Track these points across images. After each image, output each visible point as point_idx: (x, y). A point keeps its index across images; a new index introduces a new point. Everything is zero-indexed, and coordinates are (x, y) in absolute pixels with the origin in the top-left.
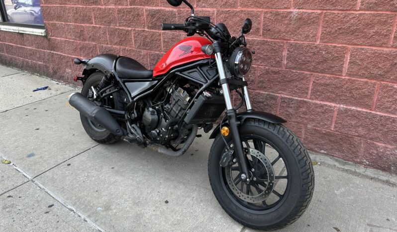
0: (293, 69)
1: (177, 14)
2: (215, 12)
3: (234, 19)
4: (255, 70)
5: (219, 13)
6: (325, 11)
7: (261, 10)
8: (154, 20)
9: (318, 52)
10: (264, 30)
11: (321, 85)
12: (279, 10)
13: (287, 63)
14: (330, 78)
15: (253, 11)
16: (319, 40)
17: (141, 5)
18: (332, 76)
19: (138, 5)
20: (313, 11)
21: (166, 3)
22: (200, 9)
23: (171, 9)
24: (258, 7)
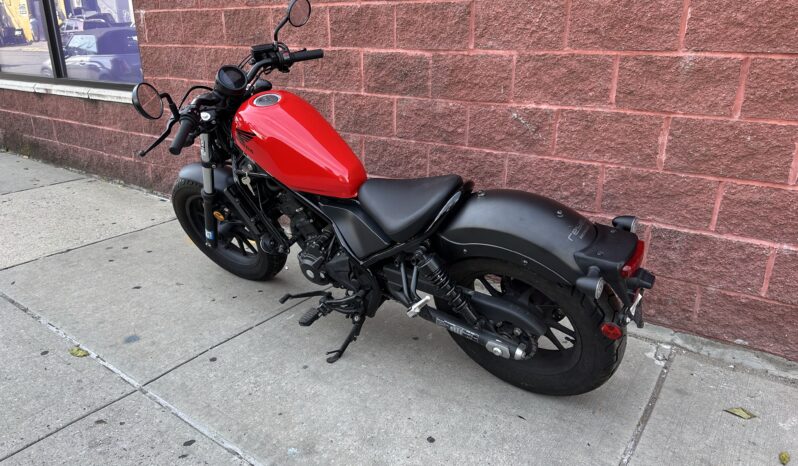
0: (681, 171)
1: (431, 62)
2: (514, 58)
3: (555, 72)
4: (597, 173)
5: (522, 60)
6: (753, 57)
7: (614, 53)
8: (381, 75)
9: (736, 137)
10: (620, 93)
11: (740, 203)
12: (654, 54)
13: (668, 159)
14: (760, 190)
15: (597, 56)
16: (739, 113)
17: (354, 45)
18: (765, 185)
19: (349, 45)
20: (728, 56)
21: (410, 40)
22: (481, 52)
23: (419, 53)
24: (609, 48)
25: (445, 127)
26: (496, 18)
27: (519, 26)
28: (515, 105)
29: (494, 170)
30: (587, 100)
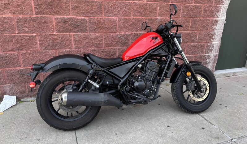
1: (88, 21)
2: (117, 19)
3: (129, 23)
5: (120, 20)
7: (144, 18)
8: (66, 26)
15: (140, 19)
20: (166, 18)
21: (77, 13)
22: (107, 18)
23: (83, 18)
24: (142, 16)
25: (96, 42)
26: (111, 7)
27: (118, 10)
28: (118, 33)
29: (114, 53)
30: (138, 30)
